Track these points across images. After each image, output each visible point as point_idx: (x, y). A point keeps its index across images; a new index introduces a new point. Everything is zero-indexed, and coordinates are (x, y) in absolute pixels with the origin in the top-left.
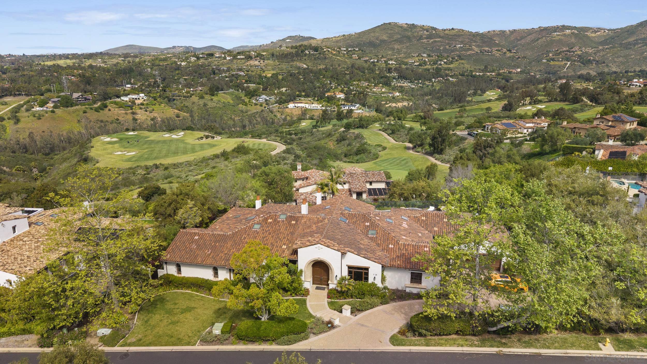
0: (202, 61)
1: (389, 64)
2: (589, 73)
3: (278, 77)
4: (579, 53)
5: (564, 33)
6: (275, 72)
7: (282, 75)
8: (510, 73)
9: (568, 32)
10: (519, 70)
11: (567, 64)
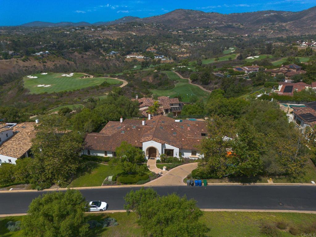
0: (78, 31)
1: (179, 32)
2: (282, 37)
3: (120, 40)
4: (278, 25)
5: (270, 14)
6: (118, 38)
7: (122, 39)
8: (242, 37)
9: (272, 14)
10: (247, 35)
11: (271, 32)
